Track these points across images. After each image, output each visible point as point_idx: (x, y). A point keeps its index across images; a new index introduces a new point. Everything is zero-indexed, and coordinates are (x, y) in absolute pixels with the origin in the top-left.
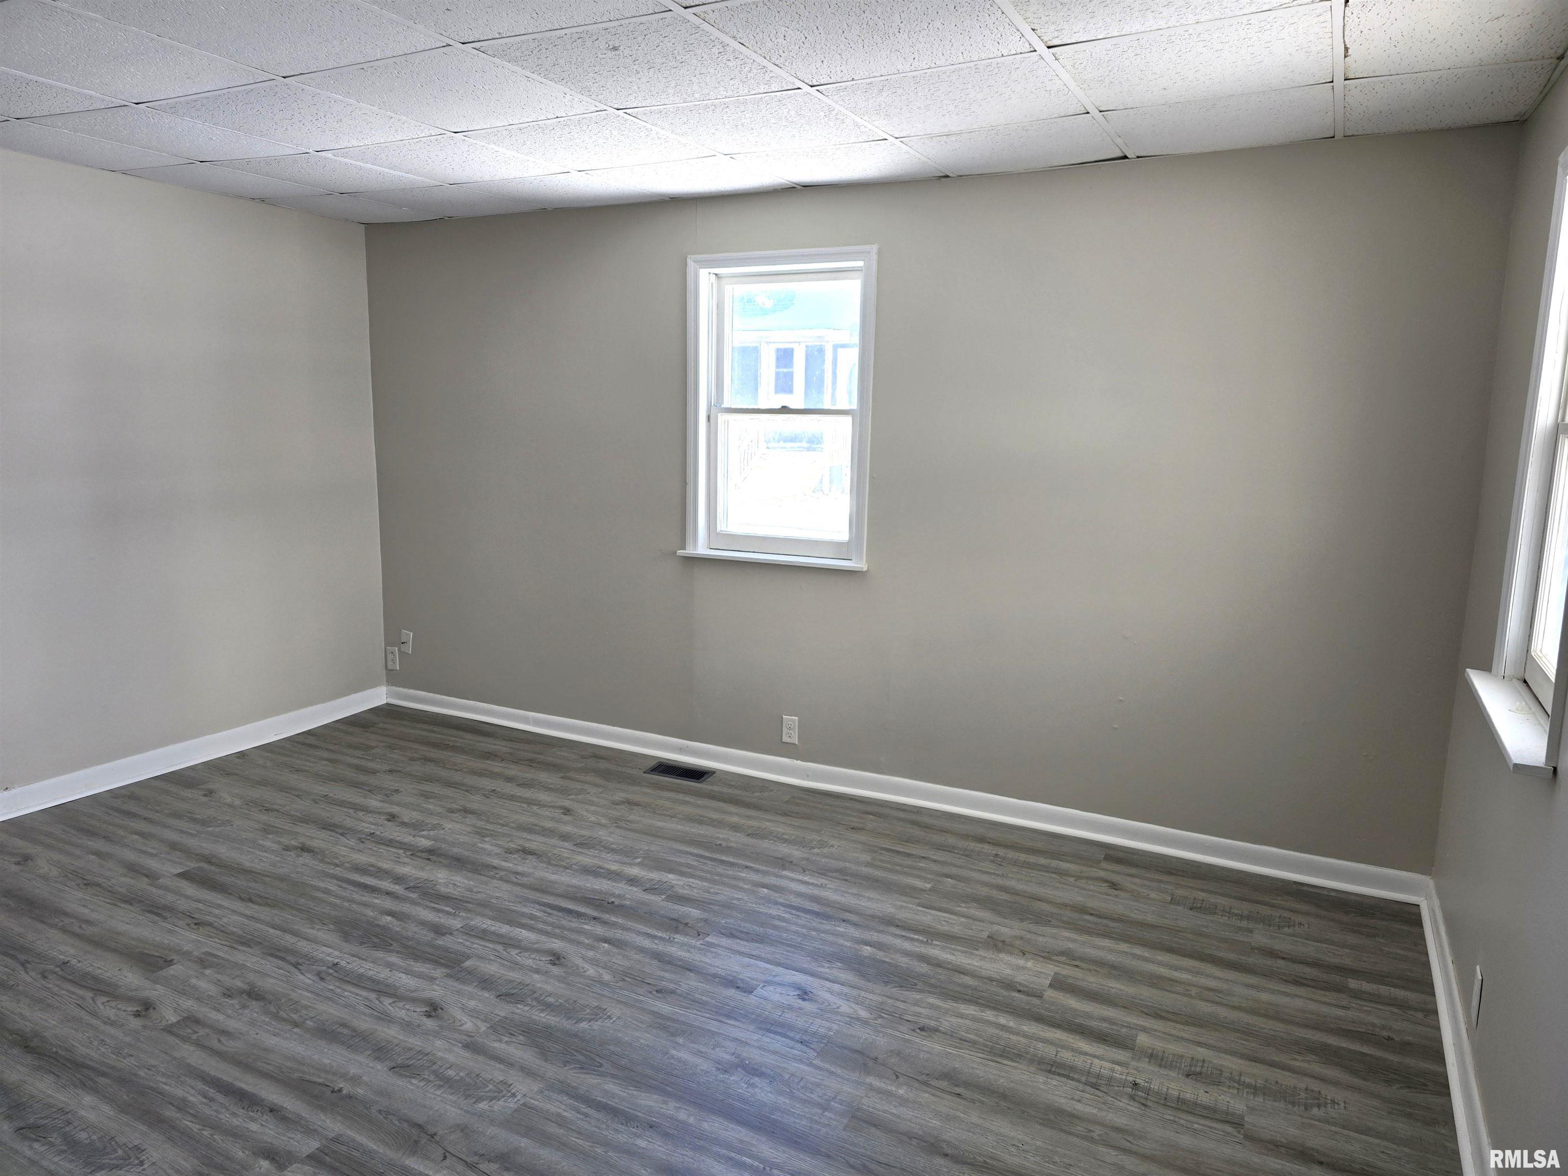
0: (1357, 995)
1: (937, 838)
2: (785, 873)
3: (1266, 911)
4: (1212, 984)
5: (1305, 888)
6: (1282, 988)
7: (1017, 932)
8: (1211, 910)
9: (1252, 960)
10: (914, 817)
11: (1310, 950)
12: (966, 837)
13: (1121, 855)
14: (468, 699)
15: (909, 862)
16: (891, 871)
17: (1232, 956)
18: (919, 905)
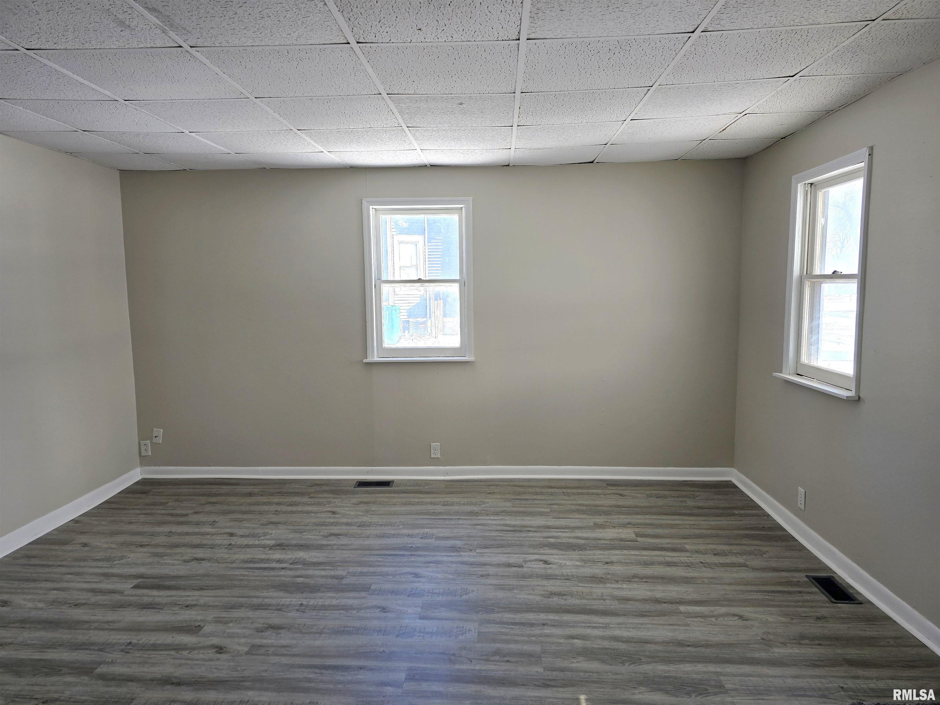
0: (741, 515)
1: (533, 490)
2: (479, 517)
3: (684, 493)
4: (691, 522)
5: (689, 482)
6: (714, 518)
7: (603, 520)
8: (665, 497)
9: (696, 511)
10: (512, 483)
11: (711, 503)
12: (543, 487)
13: (612, 483)
14: (210, 466)
15: (529, 502)
16: (526, 507)
17: (688, 511)
18: (552, 518)
